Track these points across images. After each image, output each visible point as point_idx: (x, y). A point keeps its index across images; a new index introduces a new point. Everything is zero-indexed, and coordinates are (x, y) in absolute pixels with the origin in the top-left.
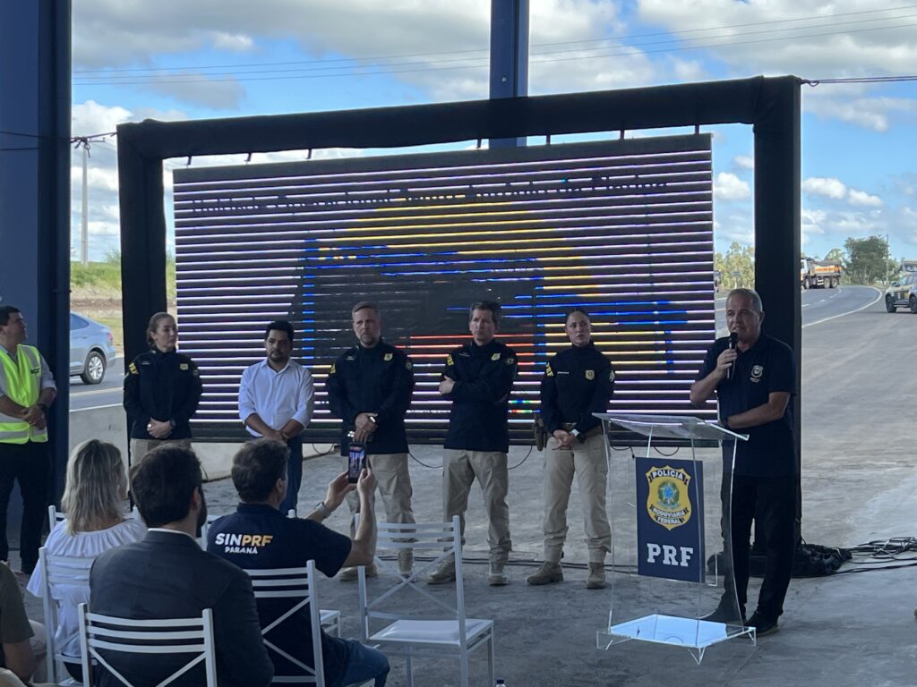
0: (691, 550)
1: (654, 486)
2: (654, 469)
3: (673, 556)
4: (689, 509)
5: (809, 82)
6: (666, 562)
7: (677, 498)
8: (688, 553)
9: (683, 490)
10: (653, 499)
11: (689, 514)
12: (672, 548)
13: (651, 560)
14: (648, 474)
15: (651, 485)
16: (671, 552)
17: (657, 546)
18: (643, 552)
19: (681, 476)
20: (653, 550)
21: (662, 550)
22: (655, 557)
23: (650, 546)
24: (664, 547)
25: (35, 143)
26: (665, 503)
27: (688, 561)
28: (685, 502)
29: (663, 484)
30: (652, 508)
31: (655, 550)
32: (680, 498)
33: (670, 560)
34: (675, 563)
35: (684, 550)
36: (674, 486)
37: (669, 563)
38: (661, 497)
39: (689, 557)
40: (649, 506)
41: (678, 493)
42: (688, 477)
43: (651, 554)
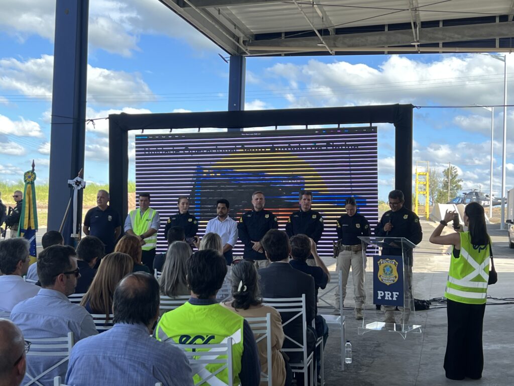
0: (398, 293)
1: (381, 268)
2: (381, 260)
3: (389, 296)
4: (397, 276)
5: (417, 107)
6: (386, 298)
7: (392, 272)
8: (396, 295)
9: (395, 268)
10: (381, 272)
11: (397, 278)
12: (389, 293)
13: (379, 298)
14: (379, 262)
15: (380, 267)
16: (388, 294)
17: (382, 292)
18: (376, 295)
19: (394, 263)
20: (380, 294)
21: (385, 294)
22: (381, 297)
23: (379, 292)
24: (386, 292)
25: (71, 121)
26: (386, 274)
27: (396, 298)
28: (395, 273)
29: (386, 266)
30: (380, 276)
31: (381, 294)
32: (393, 271)
33: (388, 297)
34: (390, 299)
35: (394, 293)
36: (391, 267)
37: (388, 299)
38: (384, 272)
39: (397, 296)
40: (379, 275)
41: (392, 270)
42: (397, 263)
43: (380, 295)
